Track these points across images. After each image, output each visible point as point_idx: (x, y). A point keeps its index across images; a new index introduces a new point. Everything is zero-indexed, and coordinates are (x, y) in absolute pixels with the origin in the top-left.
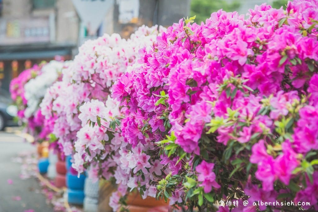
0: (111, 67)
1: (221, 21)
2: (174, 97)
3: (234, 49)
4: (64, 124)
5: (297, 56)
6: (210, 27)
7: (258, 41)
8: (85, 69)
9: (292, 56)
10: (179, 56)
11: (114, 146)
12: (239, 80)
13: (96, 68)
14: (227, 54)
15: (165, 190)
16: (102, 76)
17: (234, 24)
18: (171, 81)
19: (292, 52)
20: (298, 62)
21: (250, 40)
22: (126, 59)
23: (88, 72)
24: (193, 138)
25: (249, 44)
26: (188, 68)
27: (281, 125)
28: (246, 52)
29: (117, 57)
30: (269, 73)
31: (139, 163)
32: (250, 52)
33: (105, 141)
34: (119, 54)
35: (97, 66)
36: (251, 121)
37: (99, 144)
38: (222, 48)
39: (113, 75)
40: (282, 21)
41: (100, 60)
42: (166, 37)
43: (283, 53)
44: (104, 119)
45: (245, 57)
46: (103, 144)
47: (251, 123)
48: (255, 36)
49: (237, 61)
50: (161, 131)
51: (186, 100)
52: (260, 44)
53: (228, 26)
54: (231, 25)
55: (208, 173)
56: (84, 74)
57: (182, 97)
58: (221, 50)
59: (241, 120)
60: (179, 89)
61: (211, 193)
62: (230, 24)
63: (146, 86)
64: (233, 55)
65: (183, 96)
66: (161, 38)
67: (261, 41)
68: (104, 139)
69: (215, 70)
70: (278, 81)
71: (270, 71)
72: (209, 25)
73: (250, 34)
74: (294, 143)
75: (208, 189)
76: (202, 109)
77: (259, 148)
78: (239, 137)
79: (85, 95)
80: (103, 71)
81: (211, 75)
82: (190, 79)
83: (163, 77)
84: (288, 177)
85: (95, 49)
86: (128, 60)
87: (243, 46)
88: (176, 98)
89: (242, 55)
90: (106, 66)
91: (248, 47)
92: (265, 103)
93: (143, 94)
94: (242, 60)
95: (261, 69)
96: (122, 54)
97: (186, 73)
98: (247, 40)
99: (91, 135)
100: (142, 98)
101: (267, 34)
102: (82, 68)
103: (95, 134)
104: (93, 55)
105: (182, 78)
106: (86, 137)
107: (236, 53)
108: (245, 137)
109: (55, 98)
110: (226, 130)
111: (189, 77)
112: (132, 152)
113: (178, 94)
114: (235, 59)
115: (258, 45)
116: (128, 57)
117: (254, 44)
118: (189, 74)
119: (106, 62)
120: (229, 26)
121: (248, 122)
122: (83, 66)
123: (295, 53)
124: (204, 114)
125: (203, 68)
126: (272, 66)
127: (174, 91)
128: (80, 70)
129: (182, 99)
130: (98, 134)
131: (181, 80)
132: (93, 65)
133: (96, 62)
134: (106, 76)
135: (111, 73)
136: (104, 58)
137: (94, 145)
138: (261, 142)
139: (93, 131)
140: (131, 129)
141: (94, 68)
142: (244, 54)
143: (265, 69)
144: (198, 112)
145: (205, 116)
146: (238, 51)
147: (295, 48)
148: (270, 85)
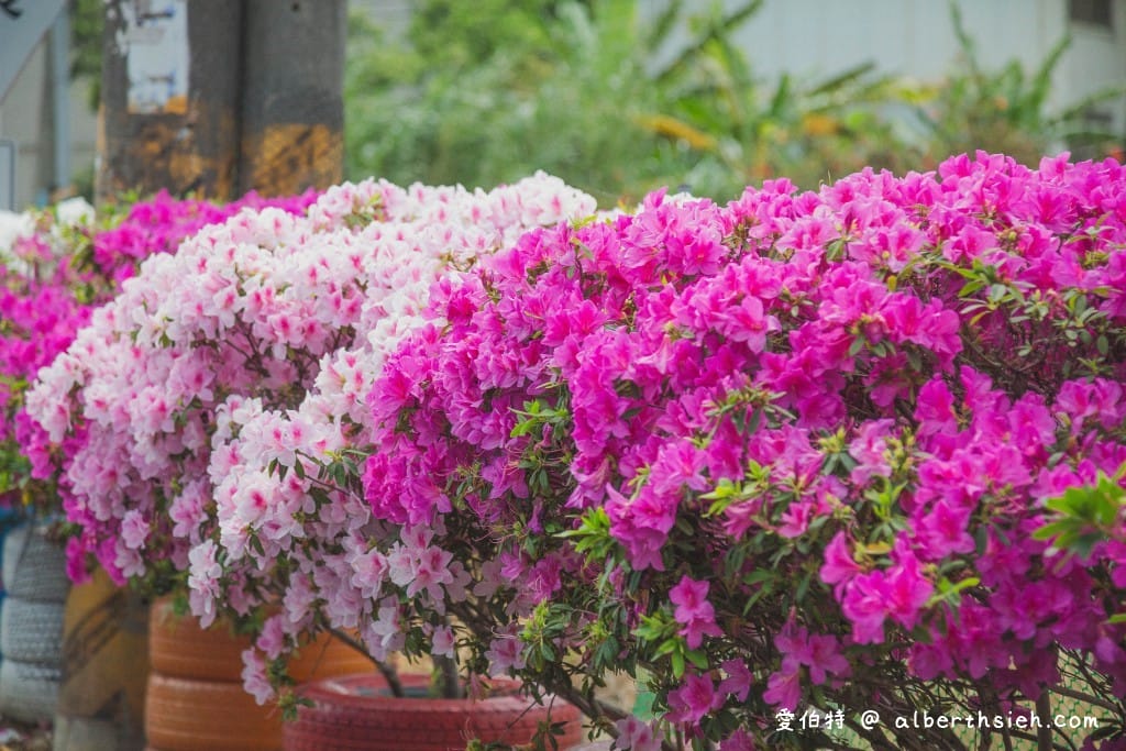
0: (283, 308)
1: (668, 233)
2: (590, 424)
3: (736, 316)
4: (117, 458)
5: (886, 337)
6: (640, 245)
7: (787, 296)
8: (209, 312)
9: (877, 337)
11: (325, 526)
12: (766, 394)
13: (242, 310)
14: (718, 326)
15: (542, 644)
16: (259, 330)
17: (703, 242)
19: (875, 329)
20: (888, 351)
21: (768, 295)
22: (333, 289)
23: (216, 319)
24: (655, 524)
25: (766, 302)
26: (619, 355)
27: (882, 499)
28: (764, 325)
29: (307, 281)
30: (817, 373)
31: (423, 572)
32: (772, 324)
33: (306, 514)
34: (313, 274)
35: (243, 303)
36: (802, 489)
37: (291, 523)
38: (705, 311)
39: (293, 329)
40: (834, 248)
41: (251, 287)
42: (520, 262)
43: (855, 330)
44: (309, 456)
45: (762, 333)
46: (300, 522)
47: (803, 493)
48: (779, 283)
49: (744, 344)
50: (518, 496)
51: (620, 432)
52: (791, 302)
53: (690, 246)
54: (696, 244)
55: (694, 605)
56: (204, 325)
57: (609, 423)
58: (702, 315)
59: (780, 487)
60: (599, 407)
61: (701, 648)
62: (694, 242)
63: (474, 383)
64: (735, 330)
65: (613, 423)
66: (508, 264)
67: (793, 297)
68: (301, 509)
69: (690, 363)
70: (837, 390)
71: (822, 367)
72: (638, 238)
73: (767, 277)
74: (915, 540)
75: (694, 640)
76: (684, 460)
77: (838, 550)
78: (780, 524)
79: (199, 379)
80: (263, 318)
81: (677, 375)
82: (624, 382)
83: (521, 362)
84: (913, 613)
85: (235, 255)
86: (339, 292)
87: (754, 307)
88: (596, 426)
89: (756, 331)
90: (270, 303)
91: (765, 312)
92: (827, 446)
93: (467, 405)
94: (756, 343)
95: (799, 363)
96: (323, 275)
97: (614, 364)
98: (759, 293)
99: (268, 498)
100: (465, 414)
101: (806, 279)
102: (199, 308)
103: (279, 496)
104: (229, 274)
105: (607, 379)
106: (253, 501)
107: (741, 325)
108: (796, 527)
109: (81, 382)
110: (743, 507)
111: (623, 378)
112: (401, 543)
113: (598, 417)
114: (739, 338)
115: (785, 306)
116: (339, 284)
117: (778, 301)
118: (623, 369)
119: (269, 293)
120: (693, 247)
121: (796, 490)
122: (204, 303)
123: (881, 330)
124: (688, 470)
125: (659, 357)
126: (825, 356)
127: (589, 411)
128: (195, 313)
129: (609, 429)
130: (287, 496)
131: (605, 383)
132: (230, 300)
133: (241, 292)
134: (272, 332)
135: (285, 324)
136: (262, 285)
137: (276, 527)
138: (838, 537)
139: (273, 488)
140: (417, 487)
141: (236, 308)
142: (758, 326)
143: (809, 364)
144: (675, 466)
145: (691, 475)
146: (746, 321)
147: (882, 319)
148: (823, 401)
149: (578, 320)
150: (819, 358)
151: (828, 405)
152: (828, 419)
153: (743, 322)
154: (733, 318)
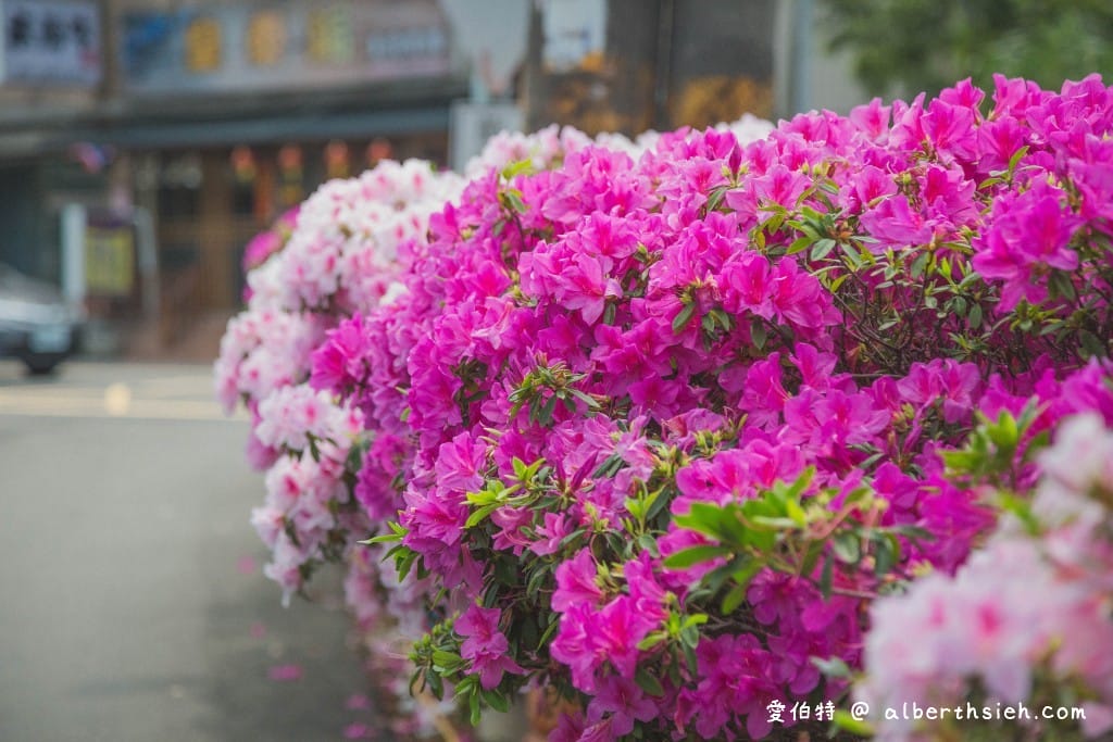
2: (421, 409)
3: (572, 278)
5: (719, 307)
7: (643, 255)
9: (706, 306)
10: (469, 281)
12: (561, 377)
13: (342, 272)
14: (556, 292)
17: (621, 190)
18: (416, 362)
19: (705, 296)
20: (719, 325)
21: (621, 253)
24: (442, 534)
25: (617, 261)
27: (634, 510)
28: (603, 290)
30: (659, 350)
32: (613, 288)
35: (342, 265)
38: (546, 274)
41: (351, 249)
43: (685, 297)
44: (331, 441)
45: (600, 300)
47: (573, 499)
48: (635, 239)
49: (578, 312)
52: (647, 262)
53: (603, 195)
55: (488, 635)
56: (306, 292)
57: (445, 410)
60: (433, 388)
62: (609, 190)
64: (568, 296)
65: (448, 407)
66: (443, 219)
67: (651, 255)
68: (335, 497)
71: (663, 343)
72: (561, 187)
73: (624, 232)
75: (489, 679)
76: (462, 456)
78: (536, 537)
82: (467, 357)
84: (631, 657)
87: (598, 270)
88: (428, 411)
89: (595, 296)
91: (612, 274)
93: (385, 384)
94: (591, 310)
95: (637, 338)
97: (458, 339)
98: (613, 252)
100: (382, 395)
101: (668, 234)
102: (301, 272)
103: (311, 481)
105: (445, 355)
107: (576, 289)
108: (547, 541)
110: (513, 514)
111: (464, 355)
113: (432, 400)
114: (572, 306)
118: (466, 344)
119: (367, 254)
120: (606, 197)
121: (564, 496)
123: (711, 297)
124: (470, 468)
125: (498, 328)
128: (296, 277)
129: (444, 415)
130: (318, 482)
132: (331, 263)
133: (341, 254)
138: (587, 553)
141: (336, 271)
142: (598, 291)
143: (648, 339)
144: (454, 465)
145: (471, 474)
146: (584, 285)
147: (715, 284)
148: (664, 384)
149: (478, 285)
150: (658, 330)
151: (671, 389)
152: (671, 406)
153: (580, 286)
154: (568, 281)
